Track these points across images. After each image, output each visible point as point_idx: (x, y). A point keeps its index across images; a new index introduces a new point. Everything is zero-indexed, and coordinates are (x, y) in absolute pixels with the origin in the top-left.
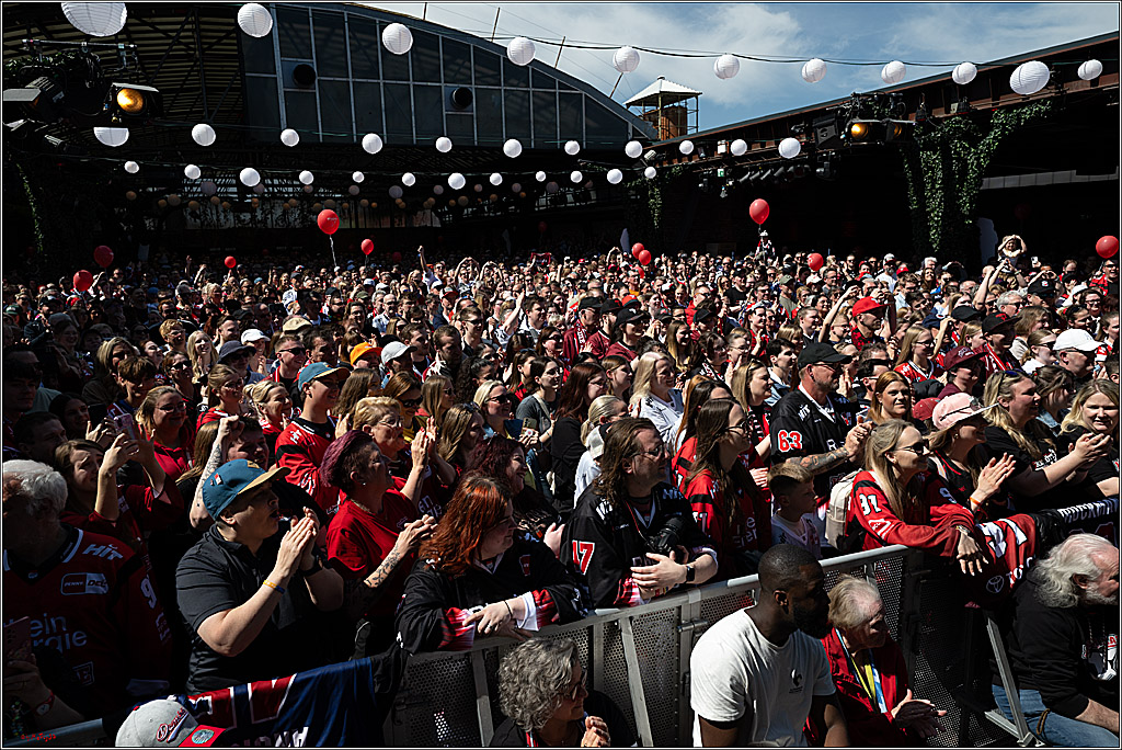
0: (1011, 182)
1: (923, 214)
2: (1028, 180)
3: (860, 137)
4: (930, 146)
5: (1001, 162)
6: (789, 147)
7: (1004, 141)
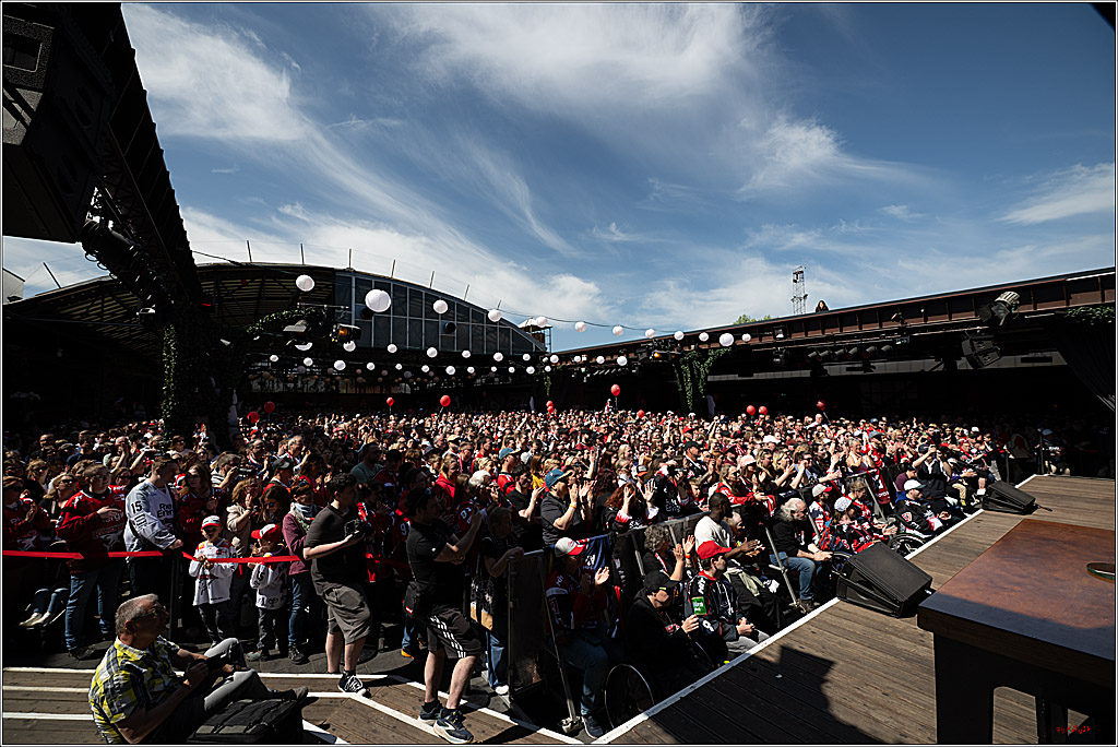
0: (717, 378)
1: (684, 392)
2: (724, 378)
3: (658, 359)
4: (685, 363)
5: (714, 370)
6: (622, 361)
7: (714, 362)
